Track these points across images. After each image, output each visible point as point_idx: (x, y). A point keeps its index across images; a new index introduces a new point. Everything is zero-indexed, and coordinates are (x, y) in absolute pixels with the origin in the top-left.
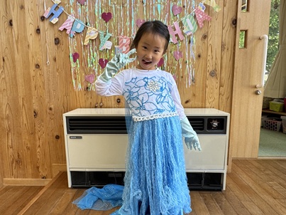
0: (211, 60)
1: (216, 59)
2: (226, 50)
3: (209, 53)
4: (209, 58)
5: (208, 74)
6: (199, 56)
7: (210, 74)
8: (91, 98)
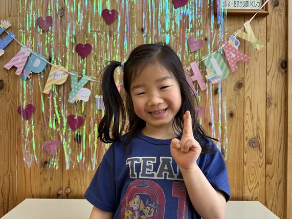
0: (250, 122)
2: (273, 106)
3: (247, 110)
4: (247, 118)
5: (246, 143)
6: (231, 115)
7: (249, 144)
8: (51, 179)
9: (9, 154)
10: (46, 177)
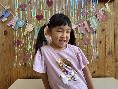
0: (108, 45)
1: (111, 44)
2: (117, 38)
3: (107, 40)
5: (107, 53)
6: (100, 42)
9: (10, 61)
10: (25, 70)
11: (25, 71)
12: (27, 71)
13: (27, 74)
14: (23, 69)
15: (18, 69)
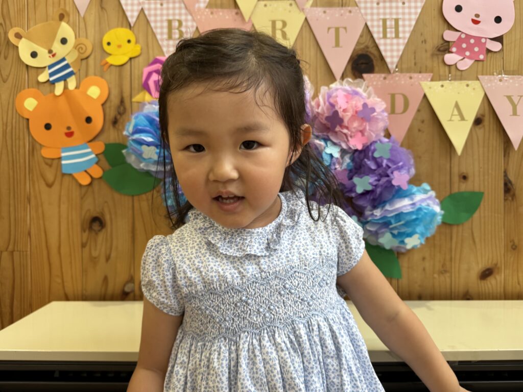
8: (108, 259)
9: (12, 202)
10: (95, 254)
11: (94, 260)
12: (102, 259)
13: (106, 279)
14: (83, 246)
15: (54, 251)
